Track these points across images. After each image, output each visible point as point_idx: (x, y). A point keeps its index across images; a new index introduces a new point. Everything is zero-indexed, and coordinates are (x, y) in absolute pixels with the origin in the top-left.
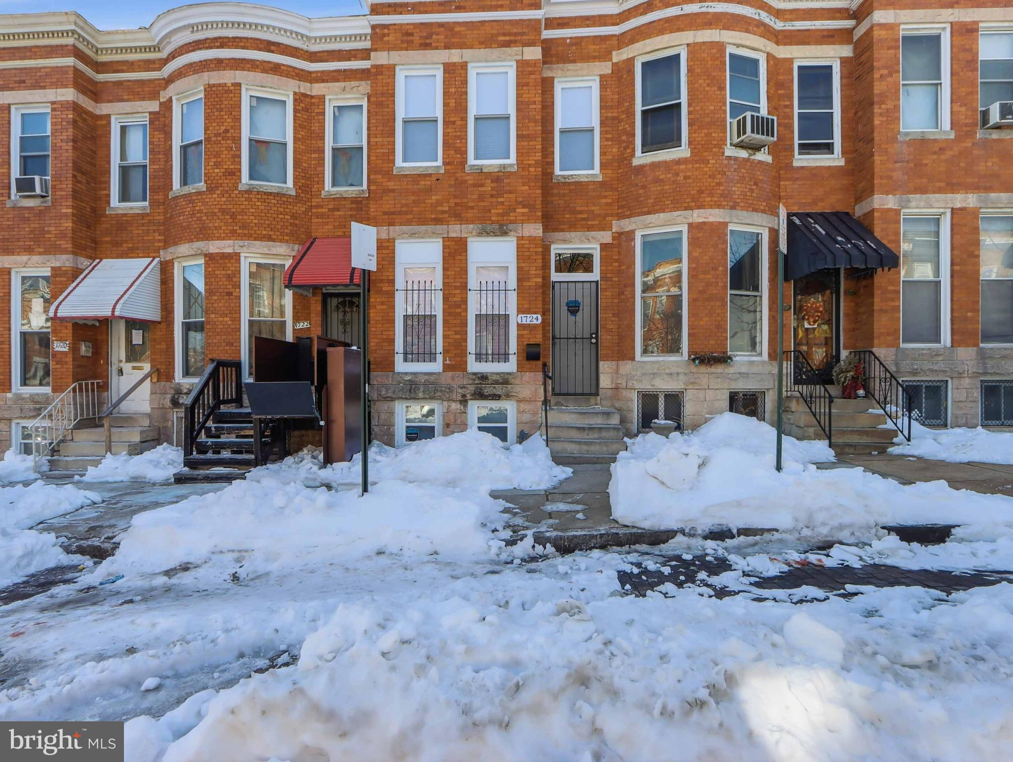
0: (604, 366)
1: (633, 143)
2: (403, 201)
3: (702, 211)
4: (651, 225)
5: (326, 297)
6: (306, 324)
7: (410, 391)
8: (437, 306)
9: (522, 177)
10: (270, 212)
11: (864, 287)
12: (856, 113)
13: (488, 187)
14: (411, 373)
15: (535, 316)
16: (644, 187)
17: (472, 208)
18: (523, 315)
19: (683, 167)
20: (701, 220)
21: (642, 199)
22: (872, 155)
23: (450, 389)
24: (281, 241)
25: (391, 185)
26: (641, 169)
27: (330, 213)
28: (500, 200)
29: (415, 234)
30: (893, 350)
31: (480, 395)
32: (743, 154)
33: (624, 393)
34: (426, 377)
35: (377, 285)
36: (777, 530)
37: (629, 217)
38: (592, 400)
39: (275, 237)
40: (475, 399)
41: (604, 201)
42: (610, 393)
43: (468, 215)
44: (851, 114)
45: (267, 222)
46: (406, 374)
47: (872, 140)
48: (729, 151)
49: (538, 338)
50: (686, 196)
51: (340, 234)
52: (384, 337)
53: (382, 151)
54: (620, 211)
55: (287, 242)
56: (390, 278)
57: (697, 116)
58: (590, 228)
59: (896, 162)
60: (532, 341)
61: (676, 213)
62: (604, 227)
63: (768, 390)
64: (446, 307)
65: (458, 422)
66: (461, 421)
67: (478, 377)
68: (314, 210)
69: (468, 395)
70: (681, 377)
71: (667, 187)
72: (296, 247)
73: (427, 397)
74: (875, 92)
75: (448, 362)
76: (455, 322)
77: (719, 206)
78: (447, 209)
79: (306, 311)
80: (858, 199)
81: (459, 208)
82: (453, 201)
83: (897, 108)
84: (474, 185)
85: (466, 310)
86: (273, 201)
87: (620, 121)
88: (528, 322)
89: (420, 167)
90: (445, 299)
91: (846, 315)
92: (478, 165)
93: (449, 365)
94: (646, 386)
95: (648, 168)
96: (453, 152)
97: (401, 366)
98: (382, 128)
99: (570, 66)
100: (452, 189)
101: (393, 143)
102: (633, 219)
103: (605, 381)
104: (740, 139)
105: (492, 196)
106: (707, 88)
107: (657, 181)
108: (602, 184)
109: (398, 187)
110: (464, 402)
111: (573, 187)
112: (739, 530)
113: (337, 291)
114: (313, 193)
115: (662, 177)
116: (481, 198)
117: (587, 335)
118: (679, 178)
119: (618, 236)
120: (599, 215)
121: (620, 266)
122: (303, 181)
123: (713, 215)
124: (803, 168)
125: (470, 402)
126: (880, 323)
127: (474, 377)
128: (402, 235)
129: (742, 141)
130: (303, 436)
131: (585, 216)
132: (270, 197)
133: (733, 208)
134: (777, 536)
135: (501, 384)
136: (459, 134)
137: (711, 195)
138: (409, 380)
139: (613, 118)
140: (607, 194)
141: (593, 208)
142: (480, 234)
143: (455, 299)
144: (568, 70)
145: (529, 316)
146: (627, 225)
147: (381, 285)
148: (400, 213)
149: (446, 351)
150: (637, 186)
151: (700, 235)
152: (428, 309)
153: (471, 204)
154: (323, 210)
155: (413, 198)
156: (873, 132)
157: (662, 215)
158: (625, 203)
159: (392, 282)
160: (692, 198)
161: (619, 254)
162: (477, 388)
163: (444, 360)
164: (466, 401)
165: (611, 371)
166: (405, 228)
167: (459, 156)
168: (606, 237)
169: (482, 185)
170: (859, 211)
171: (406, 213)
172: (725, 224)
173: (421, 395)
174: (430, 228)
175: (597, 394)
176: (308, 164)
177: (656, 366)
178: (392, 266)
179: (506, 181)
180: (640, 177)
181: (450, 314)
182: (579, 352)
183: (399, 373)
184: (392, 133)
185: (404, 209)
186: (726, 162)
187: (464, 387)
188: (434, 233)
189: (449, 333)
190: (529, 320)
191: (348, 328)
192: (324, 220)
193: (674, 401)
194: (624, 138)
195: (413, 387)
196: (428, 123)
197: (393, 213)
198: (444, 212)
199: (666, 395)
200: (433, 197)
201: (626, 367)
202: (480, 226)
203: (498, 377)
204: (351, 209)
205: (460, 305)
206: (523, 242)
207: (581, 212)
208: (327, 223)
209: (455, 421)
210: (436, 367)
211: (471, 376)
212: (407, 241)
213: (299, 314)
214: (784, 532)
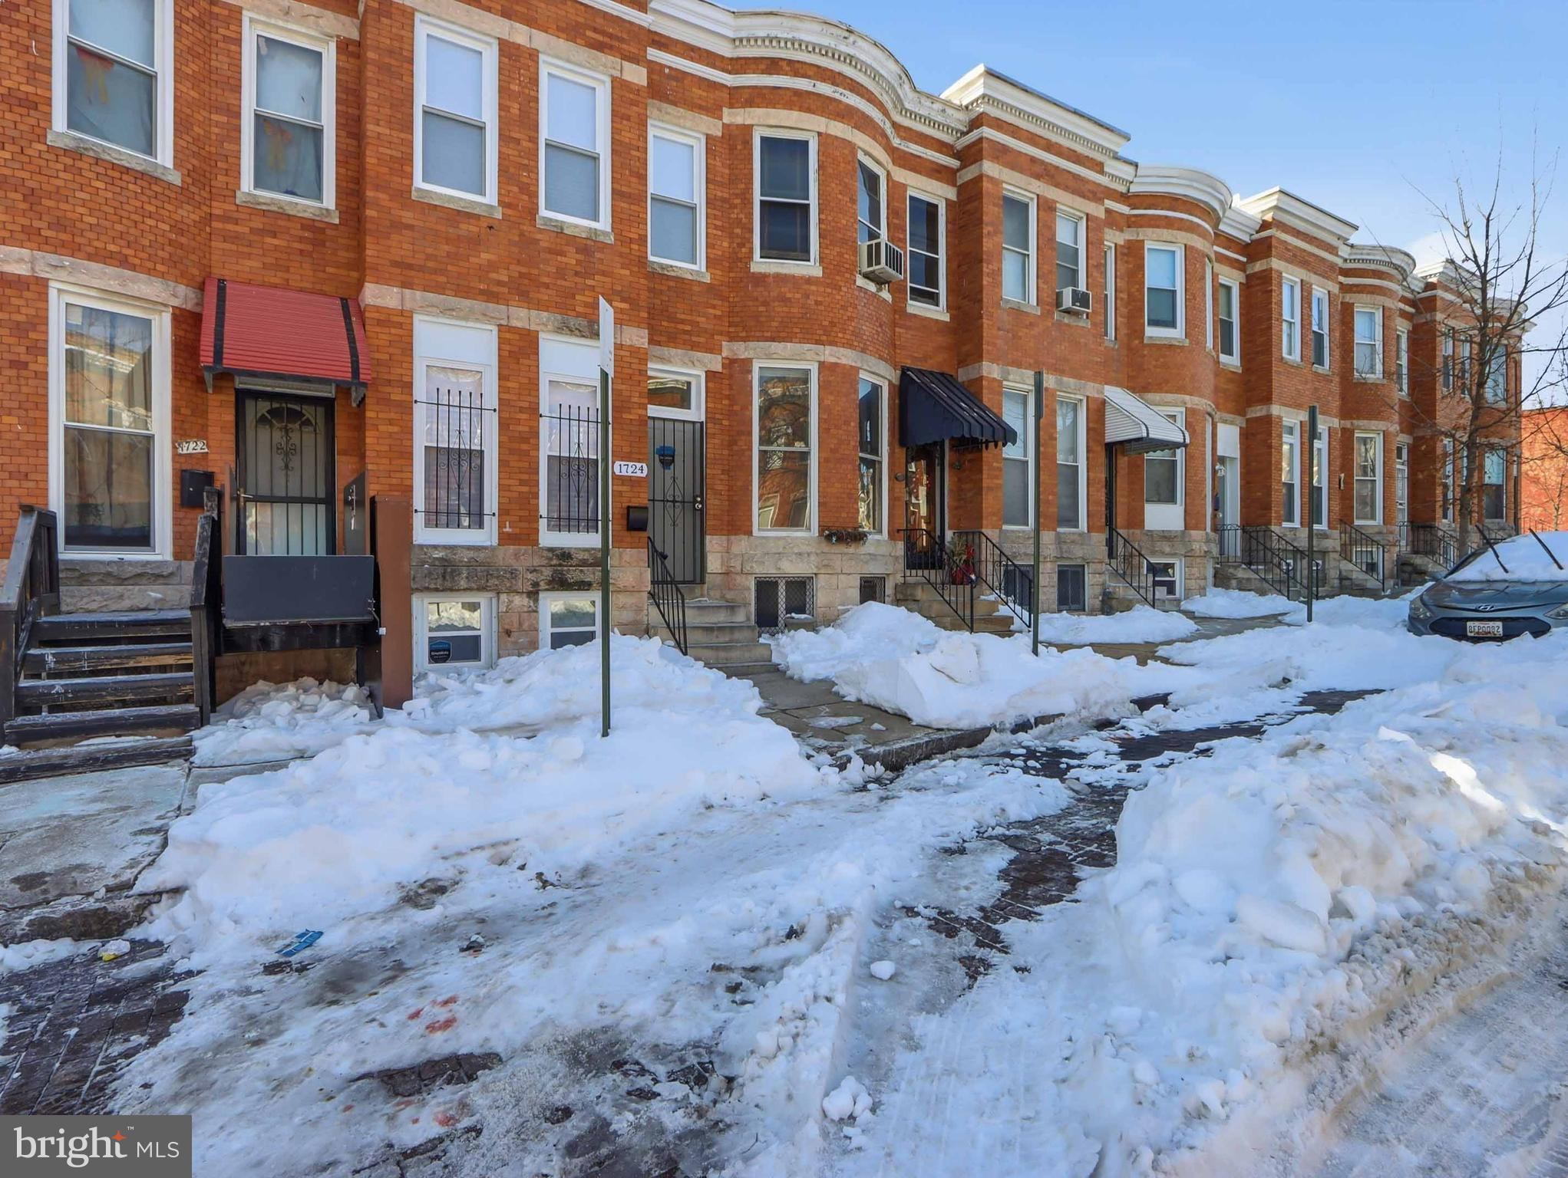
0: (713, 544)
1: (750, 241)
2: (429, 251)
3: (835, 348)
4: (775, 356)
5: (242, 397)
6: (200, 445)
7: (444, 577)
8: (488, 439)
9: (621, 255)
10: (126, 207)
11: (969, 461)
12: (959, 266)
13: (571, 259)
14: (445, 547)
15: (639, 465)
16: (765, 304)
17: (547, 286)
18: (623, 463)
19: (814, 288)
20: (833, 360)
21: (763, 319)
22: (981, 317)
23: (513, 574)
24: (149, 272)
25: (408, 217)
26: (761, 279)
27: (253, 238)
28: (589, 282)
29: (453, 310)
30: (997, 531)
31: (560, 583)
32: (872, 287)
33: (739, 579)
34: (471, 554)
35: (381, 389)
36: (1063, 715)
37: (745, 339)
38: (698, 590)
39: (137, 261)
40: (553, 589)
41: (711, 311)
42: (718, 579)
43: (540, 296)
44: (954, 265)
45: (118, 227)
46: (435, 547)
47: (980, 301)
48: (860, 281)
49: (642, 500)
50: (816, 327)
51: (277, 281)
52: (394, 481)
53: (389, 152)
54: (732, 329)
55: (163, 276)
56: (406, 379)
57: (829, 228)
58: (695, 346)
59: (999, 329)
60: (635, 502)
61: (807, 346)
62: (713, 349)
63: (888, 575)
64: (505, 439)
65: (525, 626)
66: (530, 626)
67: (557, 556)
68: (215, 224)
69: (542, 583)
70: (813, 558)
71: (795, 310)
72: (182, 289)
73: (474, 585)
74: (985, 249)
75: (508, 529)
76: (521, 464)
77: (851, 346)
78: (506, 279)
79: (200, 421)
80: (962, 362)
81: (526, 282)
82: (515, 269)
83: (1000, 270)
84: (550, 251)
85: (537, 448)
86: (131, 186)
87: (733, 206)
88: (630, 474)
89: (461, 199)
90: (503, 425)
91: (951, 491)
92: (557, 221)
93: (508, 534)
94: (767, 570)
95: (771, 279)
96: (515, 189)
97: (423, 534)
98: (388, 111)
99: (670, 108)
100: (515, 250)
101: (410, 144)
102: (751, 344)
103: (714, 564)
104: (871, 269)
105: (577, 274)
106: (840, 196)
107: (784, 300)
108: (709, 287)
109: (421, 224)
110: (533, 594)
111: (672, 284)
112: (1036, 719)
113: (269, 389)
114: (213, 190)
115: (789, 295)
116: (561, 273)
117: (689, 498)
118: (809, 302)
119: (730, 363)
120: (706, 331)
121: (731, 405)
122: (195, 162)
123: (845, 356)
124: (915, 316)
125: (542, 595)
126: (988, 502)
127: (550, 555)
128: (427, 308)
129: (873, 272)
130: (243, 664)
131: (688, 328)
132: (125, 177)
133: (863, 351)
134: (1065, 720)
135: (591, 565)
136: (526, 162)
137: (844, 331)
138: (441, 559)
139: (724, 200)
140: (715, 302)
141: (699, 319)
142: (559, 330)
143: (520, 428)
144: (667, 113)
145: (630, 464)
146: (742, 350)
147: (388, 389)
148: (421, 269)
149: (503, 512)
150: (757, 299)
151: (831, 378)
152: (477, 441)
153: (546, 280)
154: (238, 228)
155: (446, 248)
156: (981, 291)
157: (789, 345)
158: (738, 319)
159: (409, 386)
160: (825, 331)
161: (731, 389)
162: (555, 571)
163: (501, 526)
164: (537, 593)
165: (720, 549)
166: (431, 296)
167: (525, 197)
168: (715, 363)
169: (562, 254)
170: (963, 375)
171: (435, 272)
172: (857, 369)
173: (463, 584)
174: (478, 305)
175: (703, 582)
176: (205, 131)
177: (781, 543)
178: (407, 359)
179: (598, 255)
180: (760, 289)
181: (512, 452)
182: (680, 522)
183: (421, 547)
184: (409, 128)
185: (430, 264)
186: (856, 293)
187: (535, 570)
188: (485, 315)
189: (511, 482)
190: (630, 470)
191: (295, 462)
192: (241, 249)
193: (800, 588)
194: (738, 231)
195: (449, 570)
196: (468, 129)
197: (410, 267)
198: (499, 283)
199: (787, 583)
200: (484, 256)
201: (740, 544)
202: (559, 317)
203: (586, 556)
204: (301, 239)
205: (529, 439)
206: (622, 353)
207: (683, 322)
208: (249, 256)
209: (520, 624)
210: (486, 536)
211: (545, 554)
212: (435, 319)
213: (186, 426)
214: (1070, 715)
